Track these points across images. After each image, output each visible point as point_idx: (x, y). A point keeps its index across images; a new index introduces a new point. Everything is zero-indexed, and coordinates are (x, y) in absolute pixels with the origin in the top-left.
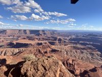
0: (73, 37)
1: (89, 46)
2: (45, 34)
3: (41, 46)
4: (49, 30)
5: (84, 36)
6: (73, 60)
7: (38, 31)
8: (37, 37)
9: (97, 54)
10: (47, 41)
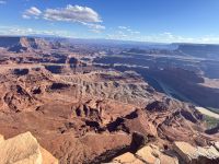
0: (103, 54)
1: (130, 72)
2: (35, 46)
3: (24, 78)
4: (47, 39)
5: (122, 53)
6: (98, 102)
7: (17, 39)
8: (13, 55)
9: (142, 87)
10: (40, 65)
